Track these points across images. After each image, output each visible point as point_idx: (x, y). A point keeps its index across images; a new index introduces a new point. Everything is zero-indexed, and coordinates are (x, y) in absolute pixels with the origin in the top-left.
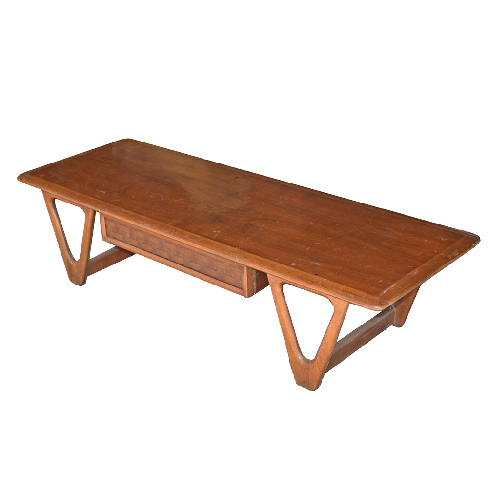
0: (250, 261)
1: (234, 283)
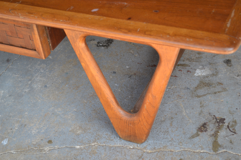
0: (38, 18)
1: (23, 45)
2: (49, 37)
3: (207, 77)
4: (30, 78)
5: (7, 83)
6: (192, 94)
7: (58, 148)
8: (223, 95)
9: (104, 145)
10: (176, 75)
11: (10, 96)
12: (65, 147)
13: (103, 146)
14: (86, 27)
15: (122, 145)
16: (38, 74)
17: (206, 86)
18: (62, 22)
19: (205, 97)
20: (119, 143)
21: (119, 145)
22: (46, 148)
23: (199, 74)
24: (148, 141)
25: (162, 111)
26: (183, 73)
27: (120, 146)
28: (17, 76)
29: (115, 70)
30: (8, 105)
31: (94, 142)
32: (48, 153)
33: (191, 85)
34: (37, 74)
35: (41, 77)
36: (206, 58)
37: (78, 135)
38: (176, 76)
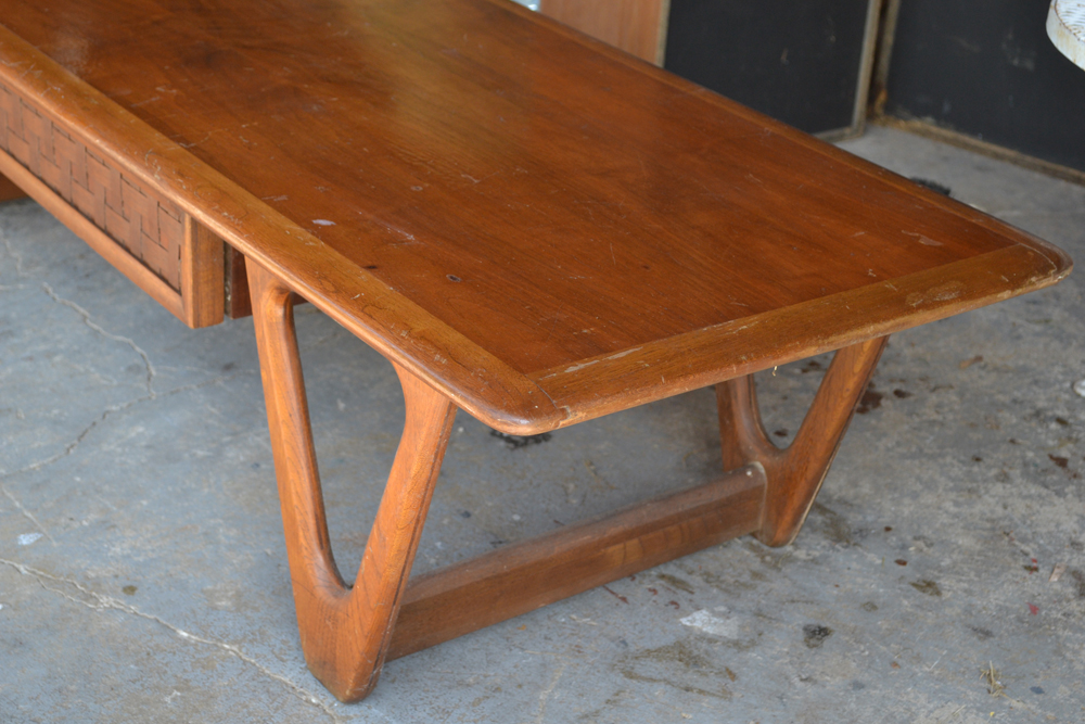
0: (188, 189)
1: (165, 271)
3: (712, 640)
4: (239, 428)
5: (171, 415)
6: (620, 661)
7: (135, 613)
8: (704, 704)
9: (253, 661)
10: (629, 599)
11: (148, 447)
12: (152, 617)
13: (245, 662)
15: (294, 685)
17: (681, 660)
19: (646, 685)
20: (290, 676)
21: (287, 680)
22: (105, 599)
23: (695, 624)
24: (369, 708)
25: (488, 662)
26: (655, 601)
27: (287, 684)
28: (213, 410)
29: (475, 510)
30: (121, 465)
31: (234, 642)
32: (100, 613)
33: (642, 638)
36: (762, 596)
37: (215, 608)
38: (624, 599)
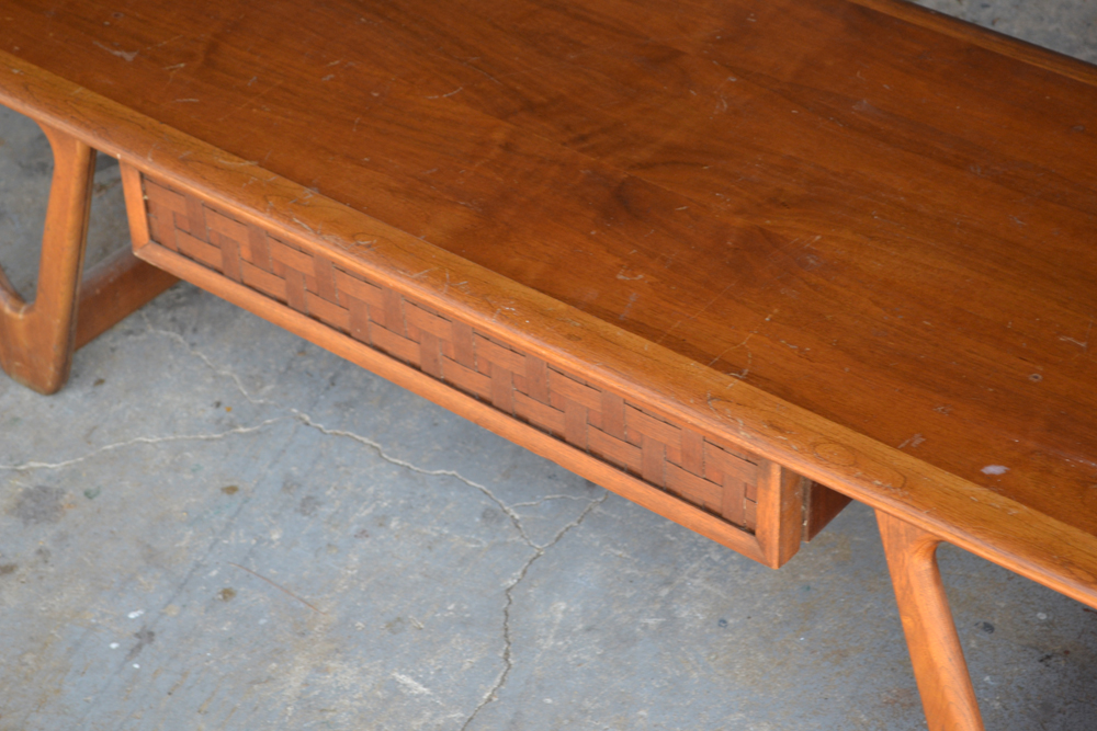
1: (715, 504)
2: (809, 500)
4: (667, 572)
5: (580, 574)
11: (589, 629)
14: (957, 528)
16: (701, 568)
18: (879, 486)
28: (619, 553)
29: (993, 618)
30: (579, 665)
34: (695, 565)
35: (708, 579)
